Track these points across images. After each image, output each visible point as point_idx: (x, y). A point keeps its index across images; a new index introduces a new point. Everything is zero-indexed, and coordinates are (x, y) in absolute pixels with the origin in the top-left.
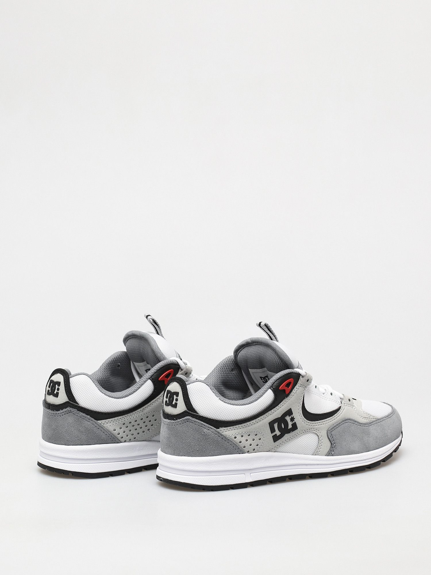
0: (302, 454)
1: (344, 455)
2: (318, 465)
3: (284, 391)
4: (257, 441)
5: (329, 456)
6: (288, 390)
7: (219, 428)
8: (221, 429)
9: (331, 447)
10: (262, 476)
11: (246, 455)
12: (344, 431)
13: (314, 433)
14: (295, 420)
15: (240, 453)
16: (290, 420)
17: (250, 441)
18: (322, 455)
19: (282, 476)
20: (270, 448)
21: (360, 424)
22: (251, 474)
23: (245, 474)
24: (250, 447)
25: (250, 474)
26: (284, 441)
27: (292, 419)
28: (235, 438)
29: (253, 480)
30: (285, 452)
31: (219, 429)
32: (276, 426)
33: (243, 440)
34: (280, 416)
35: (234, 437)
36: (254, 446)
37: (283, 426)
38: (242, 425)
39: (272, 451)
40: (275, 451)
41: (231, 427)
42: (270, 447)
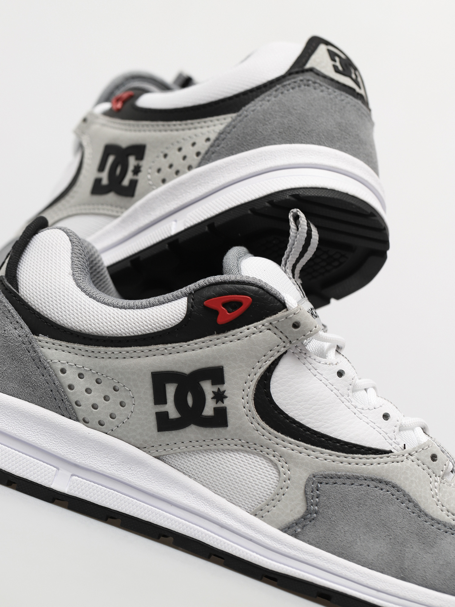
0: (224, 497)
1: (329, 552)
2: (251, 540)
3: (216, 313)
4: (112, 406)
5: (285, 532)
6: (225, 316)
7: (38, 336)
8: (41, 337)
9: (304, 517)
10: (98, 496)
11: (79, 426)
12: (362, 501)
13: (271, 461)
14: (226, 401)
15: (65, 414)
16: (212, 395)
17: (96, 397)
18: (270, 523)
19: (151, 521)
20: (146, 442)
21: (422, 513)
22: (74, 477)
23: (58, 469)
24: (92, 412)
25: (72, 475)
26: (187, 442)
27: (220, 396)
28: (63, 371)
29: (71, 490)
30: (185, 474)
31: (36, 337)
32: (171, 390)
33: (80, 385)
34: (187, 370)
35: (60, 366)
36: (102, 413)
37: (190, 401)
38: (87, 348)
39: (149, 453)
40: (157, 454)
41: (63, 343)
42: (146, 438)
